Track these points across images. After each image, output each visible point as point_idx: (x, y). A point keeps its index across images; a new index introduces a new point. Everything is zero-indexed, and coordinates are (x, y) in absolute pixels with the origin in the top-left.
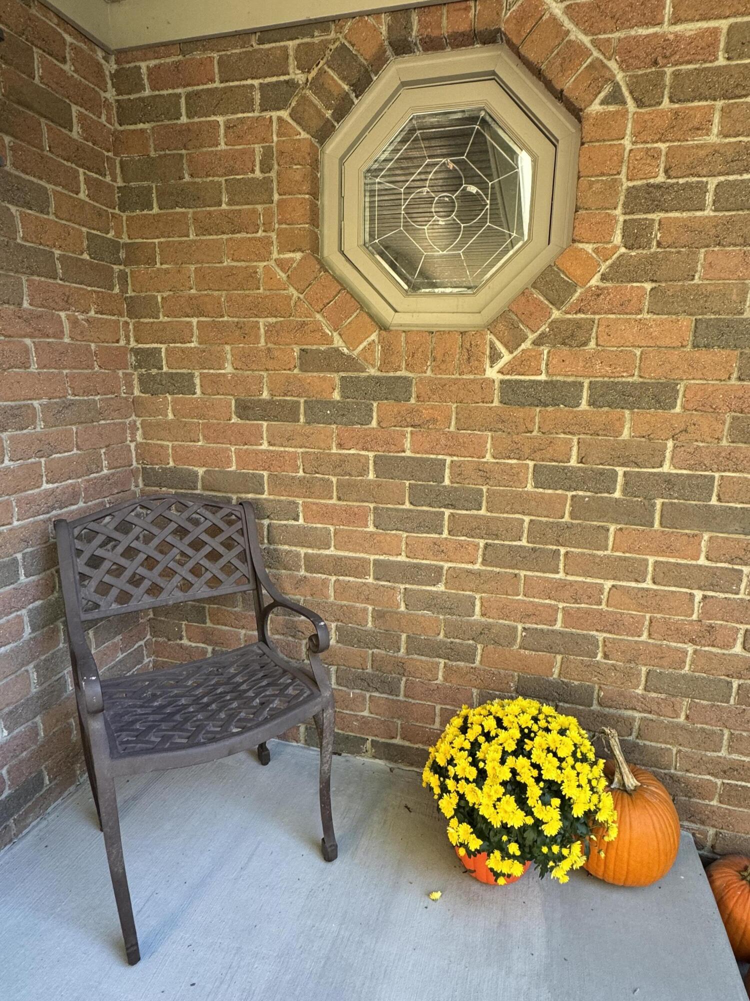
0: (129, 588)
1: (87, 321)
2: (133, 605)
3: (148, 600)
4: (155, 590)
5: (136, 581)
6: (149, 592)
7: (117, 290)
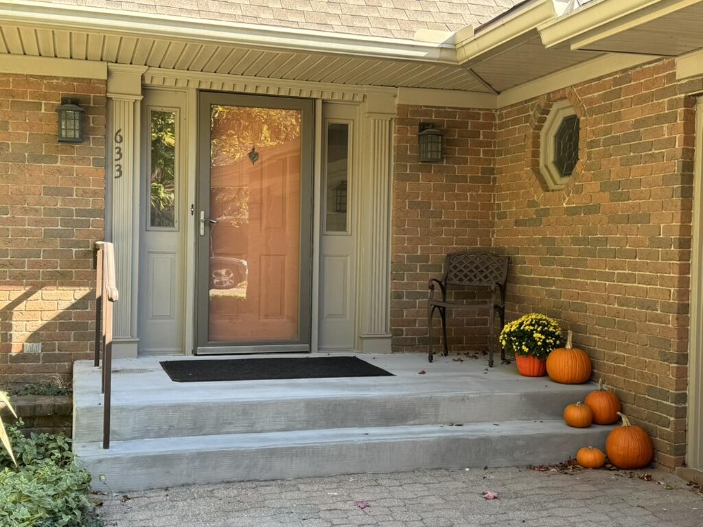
0: (463, 278)
1: (477, 195)
2: (462, 283)
3: (468, 283)
4: (471, 280)
5: (466, 276)
6: (469, 280)
7: (491, 184)
